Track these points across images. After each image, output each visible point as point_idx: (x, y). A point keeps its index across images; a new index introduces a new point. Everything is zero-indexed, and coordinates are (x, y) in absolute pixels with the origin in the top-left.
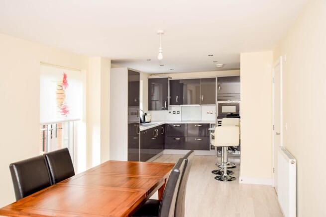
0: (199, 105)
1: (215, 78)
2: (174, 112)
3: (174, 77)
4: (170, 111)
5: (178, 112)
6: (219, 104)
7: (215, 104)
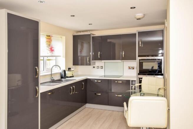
0: (120, 61)
1: (135, 34)
2: (98, 67)
3: (97, 34)
4: (94, 66)
5: (102, 67)
6: (140, 60)
7: (136, 59)
